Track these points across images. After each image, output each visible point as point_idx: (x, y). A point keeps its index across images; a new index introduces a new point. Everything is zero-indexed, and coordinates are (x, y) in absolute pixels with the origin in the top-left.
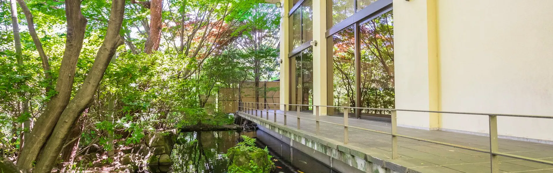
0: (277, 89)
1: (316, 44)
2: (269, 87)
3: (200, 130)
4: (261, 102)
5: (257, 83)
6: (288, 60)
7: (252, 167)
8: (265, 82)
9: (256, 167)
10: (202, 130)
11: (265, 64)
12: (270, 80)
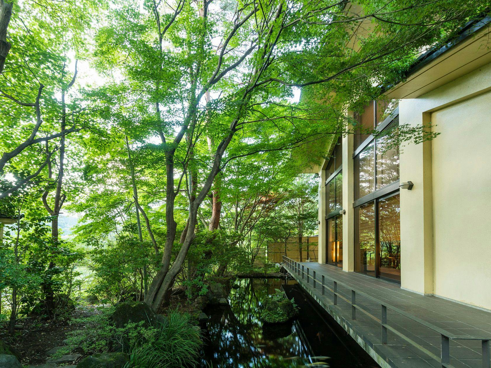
0: (316, 244)
1: (345, 213)
2: (311, 241)
3: (251, 277)
4: (304, 254)
5: (300, 238)
6: (325, 221)
7: (279, 312)
8: (308, 237)
9: (281, 313)
10: (253, 277)
11: (306, 224)
12: (312, 236)
